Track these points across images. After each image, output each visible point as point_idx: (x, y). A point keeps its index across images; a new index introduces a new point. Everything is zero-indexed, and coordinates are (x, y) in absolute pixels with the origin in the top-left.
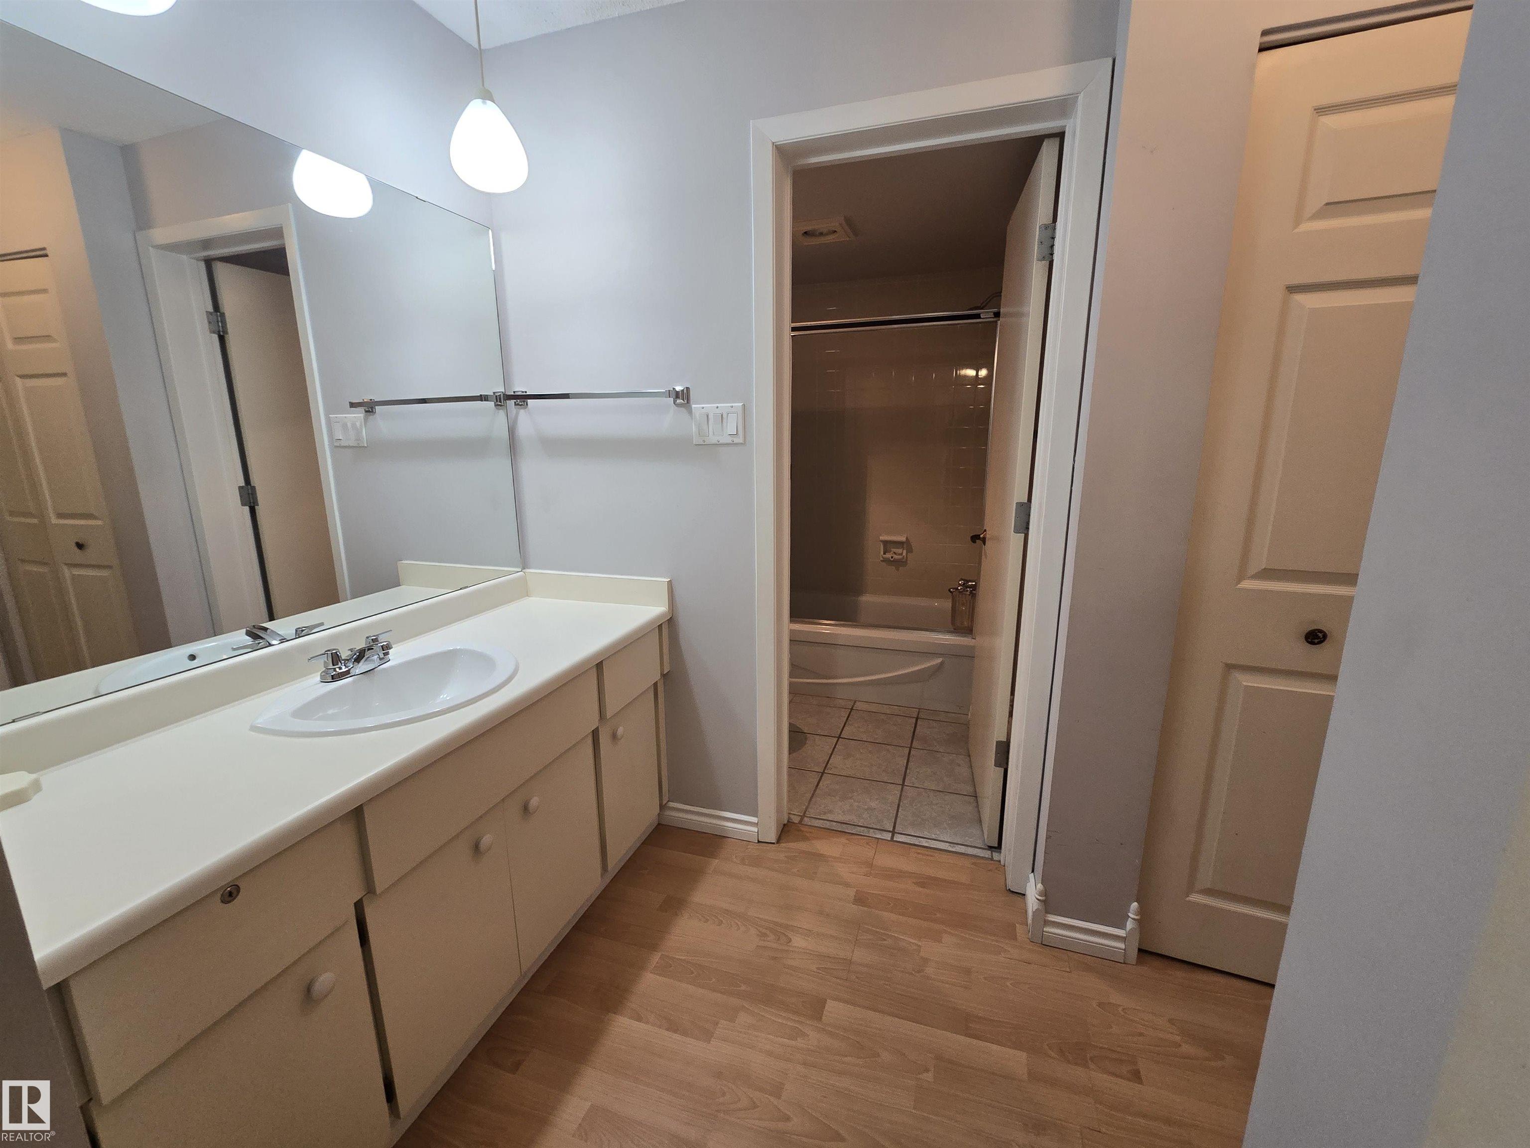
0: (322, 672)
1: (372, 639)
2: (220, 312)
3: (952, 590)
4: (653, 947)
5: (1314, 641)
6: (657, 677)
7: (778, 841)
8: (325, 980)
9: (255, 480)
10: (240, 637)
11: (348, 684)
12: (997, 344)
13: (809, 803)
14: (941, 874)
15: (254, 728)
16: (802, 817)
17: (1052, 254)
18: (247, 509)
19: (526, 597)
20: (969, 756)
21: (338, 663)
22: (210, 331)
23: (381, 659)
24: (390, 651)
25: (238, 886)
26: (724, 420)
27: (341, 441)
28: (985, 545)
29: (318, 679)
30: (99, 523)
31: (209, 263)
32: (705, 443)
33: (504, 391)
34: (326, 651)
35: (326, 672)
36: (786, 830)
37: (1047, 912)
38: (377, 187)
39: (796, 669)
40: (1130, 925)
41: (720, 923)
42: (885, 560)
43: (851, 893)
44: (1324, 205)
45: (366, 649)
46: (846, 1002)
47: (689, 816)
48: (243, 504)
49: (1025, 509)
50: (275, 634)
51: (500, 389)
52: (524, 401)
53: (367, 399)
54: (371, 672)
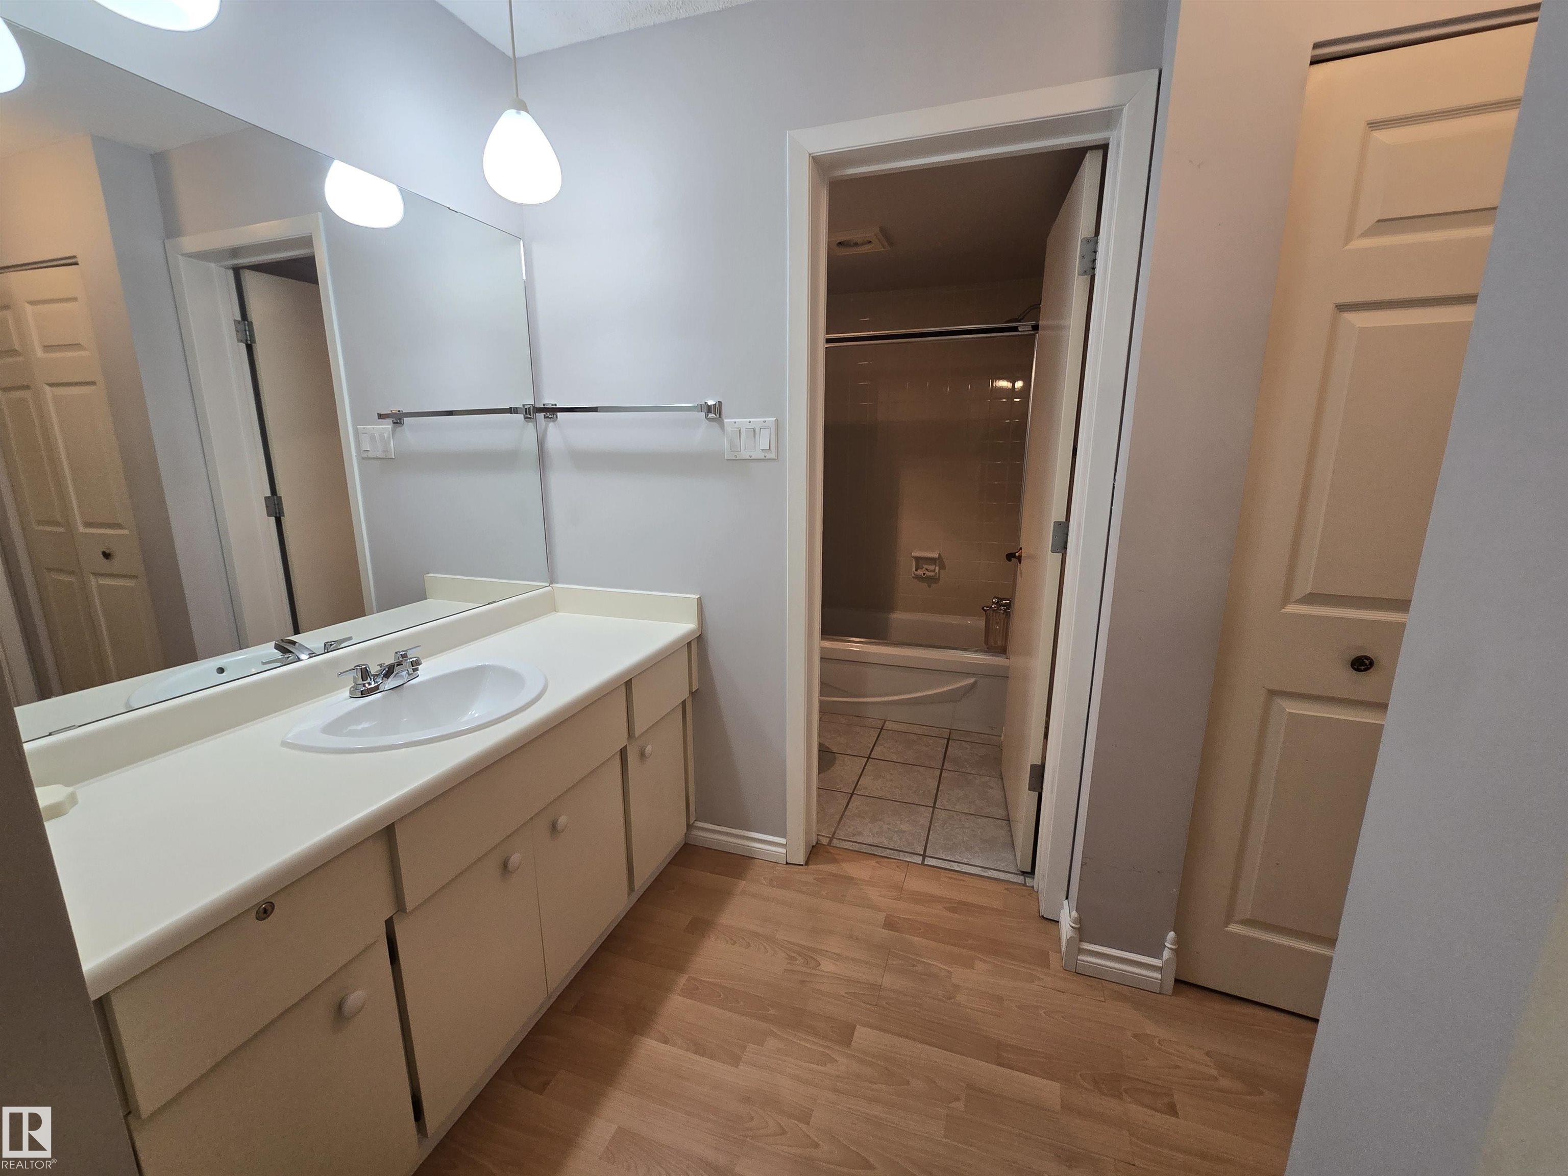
0: (351, 688)
1: (401, 655)
2: (247, 321)
3: (985, 608)
4: (680, 969)
5: (1360, 668)
6: (686, 695)
7: (807, 863)
8: (355, 998)
9: (282, 491)
10: (269, 650)
11: (378, 700)
12: (1035, 357)
13: (838, 825)
14: (973, 899)
15: (285, 744)
16: (831, 841)
17: (1094, 269)
18: (273, 519)
19: (552, 612)
20: (1002, 779)
21: (367, 678)
22: (238, 340)
23: (409, 675)
24: (420, 667)
25: (273, 904)
26: (757, 436)
27: (369, 452)
28: (1020, 563)
29: (347, 694)
30: (126, 532)
31: (237, 271)
32: (737, 458)
33: (533, 404)
34: (355, 667)
35: (355, 689)
36: (815, 852)
37: (1081, 940)
38: (408, 197)
39: (826, 687)
40: (1166, 954)
41: (748, 946)
42: (917, 577)
43: (881, 917)
44: (1377, 222)
45: (396, 664)
46: (876, 1028)
47: (717, 836)
48: (269, 515)
49: (1063, 529)
50: (303, 648)
51: (530, 401)
52: (554, 414)
53: (395, 409)
54: (399, 688)
